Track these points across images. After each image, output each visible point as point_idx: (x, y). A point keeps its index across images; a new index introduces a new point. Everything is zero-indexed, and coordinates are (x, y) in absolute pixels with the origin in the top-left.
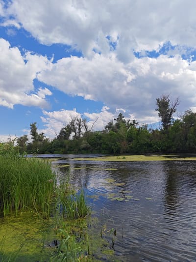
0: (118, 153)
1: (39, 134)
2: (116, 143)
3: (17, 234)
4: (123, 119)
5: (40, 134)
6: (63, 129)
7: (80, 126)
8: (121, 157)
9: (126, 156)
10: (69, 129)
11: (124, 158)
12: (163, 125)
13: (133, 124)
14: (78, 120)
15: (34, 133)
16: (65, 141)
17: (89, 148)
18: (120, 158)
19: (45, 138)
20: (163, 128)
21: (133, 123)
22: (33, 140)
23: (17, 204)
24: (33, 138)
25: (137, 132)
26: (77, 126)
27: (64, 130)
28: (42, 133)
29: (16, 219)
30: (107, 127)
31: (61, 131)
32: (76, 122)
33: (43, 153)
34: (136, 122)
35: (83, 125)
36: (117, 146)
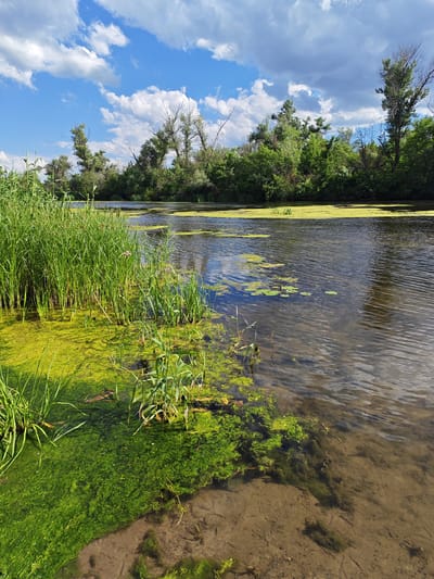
0: (275, 200)
1: (93, 153)
2: (273, 178)
3: (69, 348)
4: (294, 115)
5: (97, 155)
6: (148, 143)
7: (187, 135)
8: (281, 209)
9: (292, 208)
10: (163, 142)
11: (288, 212)
12: (390, 131)
13: (318, 130)
14: (183, 119)
15: (81, 153)
16: (155, 172)
17: (210, 188)
18: (279, 212)
19: (108, 164)
20: (388, 139)
21: (316, 127)
22: (81, 167)
23: (63, 299)
24: (81, 164)
25: (324, 149)
26: (180, 135)
27: (152, 144)
28: (101, 152)
29: (63, 323)
30: (253, 137)
31: (145, 147)
32: (178, 123)
33: (108, 198)
34: (324, 124)
35: (196, 130)
36: (275, 185)
